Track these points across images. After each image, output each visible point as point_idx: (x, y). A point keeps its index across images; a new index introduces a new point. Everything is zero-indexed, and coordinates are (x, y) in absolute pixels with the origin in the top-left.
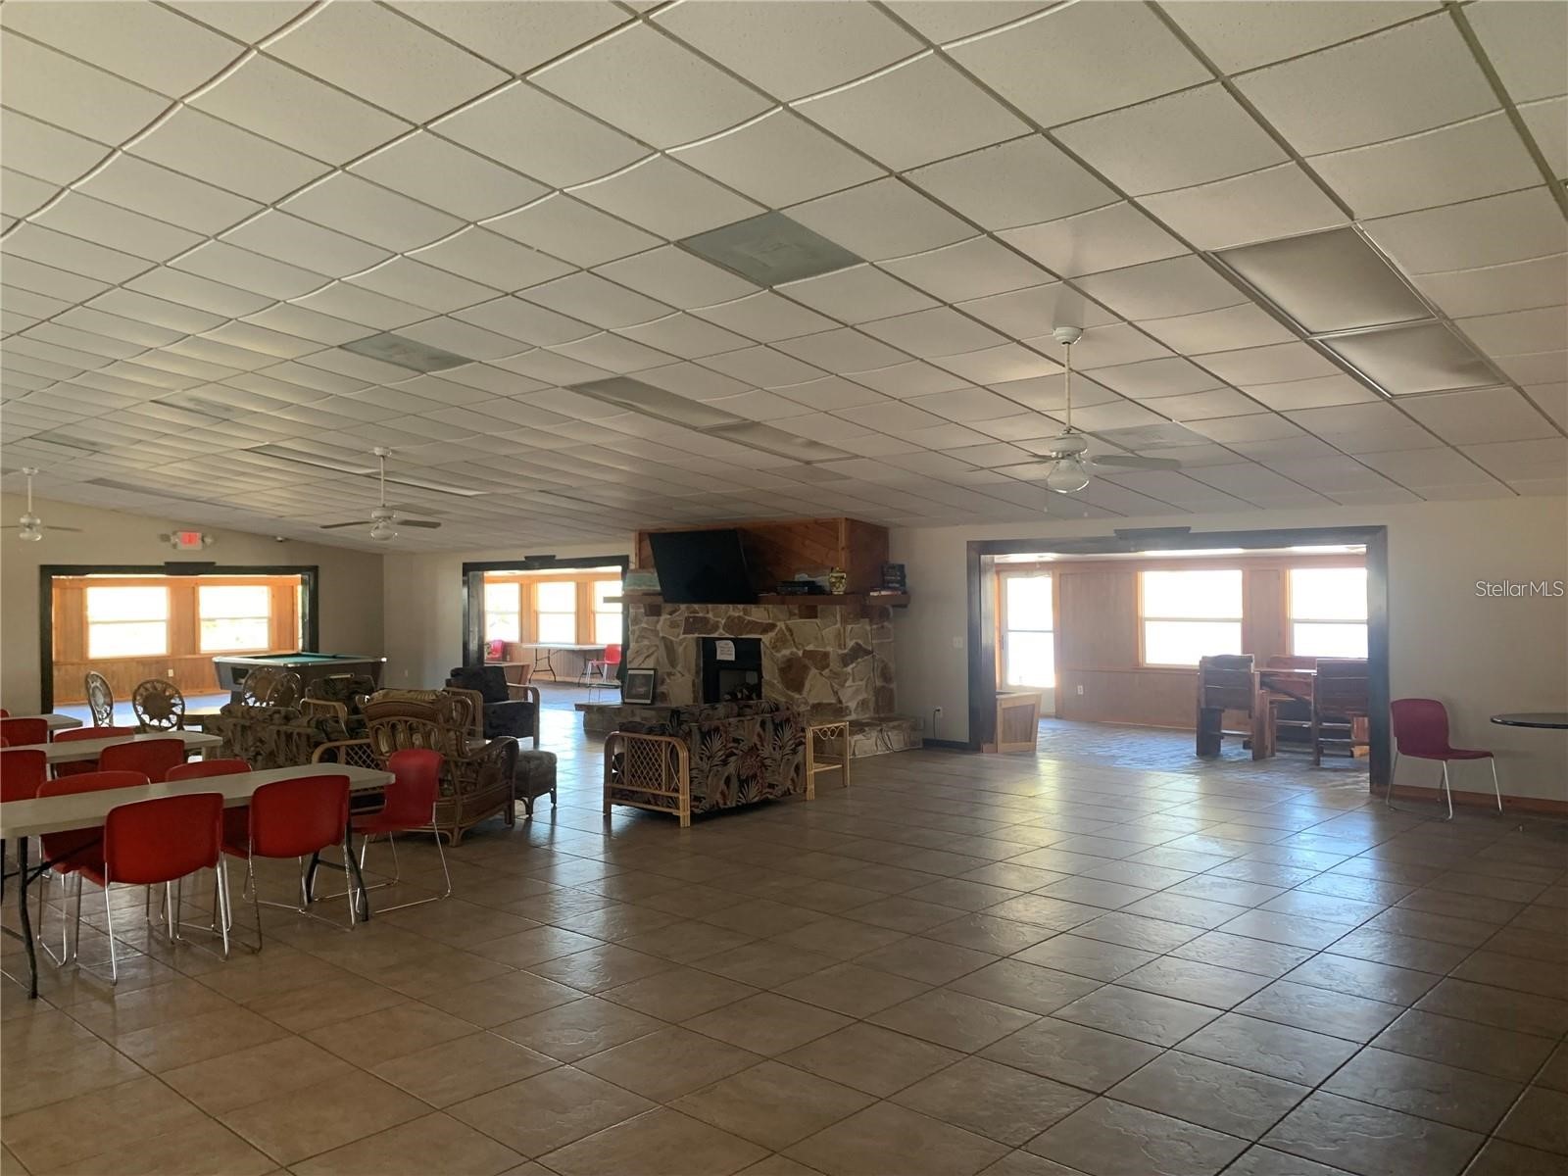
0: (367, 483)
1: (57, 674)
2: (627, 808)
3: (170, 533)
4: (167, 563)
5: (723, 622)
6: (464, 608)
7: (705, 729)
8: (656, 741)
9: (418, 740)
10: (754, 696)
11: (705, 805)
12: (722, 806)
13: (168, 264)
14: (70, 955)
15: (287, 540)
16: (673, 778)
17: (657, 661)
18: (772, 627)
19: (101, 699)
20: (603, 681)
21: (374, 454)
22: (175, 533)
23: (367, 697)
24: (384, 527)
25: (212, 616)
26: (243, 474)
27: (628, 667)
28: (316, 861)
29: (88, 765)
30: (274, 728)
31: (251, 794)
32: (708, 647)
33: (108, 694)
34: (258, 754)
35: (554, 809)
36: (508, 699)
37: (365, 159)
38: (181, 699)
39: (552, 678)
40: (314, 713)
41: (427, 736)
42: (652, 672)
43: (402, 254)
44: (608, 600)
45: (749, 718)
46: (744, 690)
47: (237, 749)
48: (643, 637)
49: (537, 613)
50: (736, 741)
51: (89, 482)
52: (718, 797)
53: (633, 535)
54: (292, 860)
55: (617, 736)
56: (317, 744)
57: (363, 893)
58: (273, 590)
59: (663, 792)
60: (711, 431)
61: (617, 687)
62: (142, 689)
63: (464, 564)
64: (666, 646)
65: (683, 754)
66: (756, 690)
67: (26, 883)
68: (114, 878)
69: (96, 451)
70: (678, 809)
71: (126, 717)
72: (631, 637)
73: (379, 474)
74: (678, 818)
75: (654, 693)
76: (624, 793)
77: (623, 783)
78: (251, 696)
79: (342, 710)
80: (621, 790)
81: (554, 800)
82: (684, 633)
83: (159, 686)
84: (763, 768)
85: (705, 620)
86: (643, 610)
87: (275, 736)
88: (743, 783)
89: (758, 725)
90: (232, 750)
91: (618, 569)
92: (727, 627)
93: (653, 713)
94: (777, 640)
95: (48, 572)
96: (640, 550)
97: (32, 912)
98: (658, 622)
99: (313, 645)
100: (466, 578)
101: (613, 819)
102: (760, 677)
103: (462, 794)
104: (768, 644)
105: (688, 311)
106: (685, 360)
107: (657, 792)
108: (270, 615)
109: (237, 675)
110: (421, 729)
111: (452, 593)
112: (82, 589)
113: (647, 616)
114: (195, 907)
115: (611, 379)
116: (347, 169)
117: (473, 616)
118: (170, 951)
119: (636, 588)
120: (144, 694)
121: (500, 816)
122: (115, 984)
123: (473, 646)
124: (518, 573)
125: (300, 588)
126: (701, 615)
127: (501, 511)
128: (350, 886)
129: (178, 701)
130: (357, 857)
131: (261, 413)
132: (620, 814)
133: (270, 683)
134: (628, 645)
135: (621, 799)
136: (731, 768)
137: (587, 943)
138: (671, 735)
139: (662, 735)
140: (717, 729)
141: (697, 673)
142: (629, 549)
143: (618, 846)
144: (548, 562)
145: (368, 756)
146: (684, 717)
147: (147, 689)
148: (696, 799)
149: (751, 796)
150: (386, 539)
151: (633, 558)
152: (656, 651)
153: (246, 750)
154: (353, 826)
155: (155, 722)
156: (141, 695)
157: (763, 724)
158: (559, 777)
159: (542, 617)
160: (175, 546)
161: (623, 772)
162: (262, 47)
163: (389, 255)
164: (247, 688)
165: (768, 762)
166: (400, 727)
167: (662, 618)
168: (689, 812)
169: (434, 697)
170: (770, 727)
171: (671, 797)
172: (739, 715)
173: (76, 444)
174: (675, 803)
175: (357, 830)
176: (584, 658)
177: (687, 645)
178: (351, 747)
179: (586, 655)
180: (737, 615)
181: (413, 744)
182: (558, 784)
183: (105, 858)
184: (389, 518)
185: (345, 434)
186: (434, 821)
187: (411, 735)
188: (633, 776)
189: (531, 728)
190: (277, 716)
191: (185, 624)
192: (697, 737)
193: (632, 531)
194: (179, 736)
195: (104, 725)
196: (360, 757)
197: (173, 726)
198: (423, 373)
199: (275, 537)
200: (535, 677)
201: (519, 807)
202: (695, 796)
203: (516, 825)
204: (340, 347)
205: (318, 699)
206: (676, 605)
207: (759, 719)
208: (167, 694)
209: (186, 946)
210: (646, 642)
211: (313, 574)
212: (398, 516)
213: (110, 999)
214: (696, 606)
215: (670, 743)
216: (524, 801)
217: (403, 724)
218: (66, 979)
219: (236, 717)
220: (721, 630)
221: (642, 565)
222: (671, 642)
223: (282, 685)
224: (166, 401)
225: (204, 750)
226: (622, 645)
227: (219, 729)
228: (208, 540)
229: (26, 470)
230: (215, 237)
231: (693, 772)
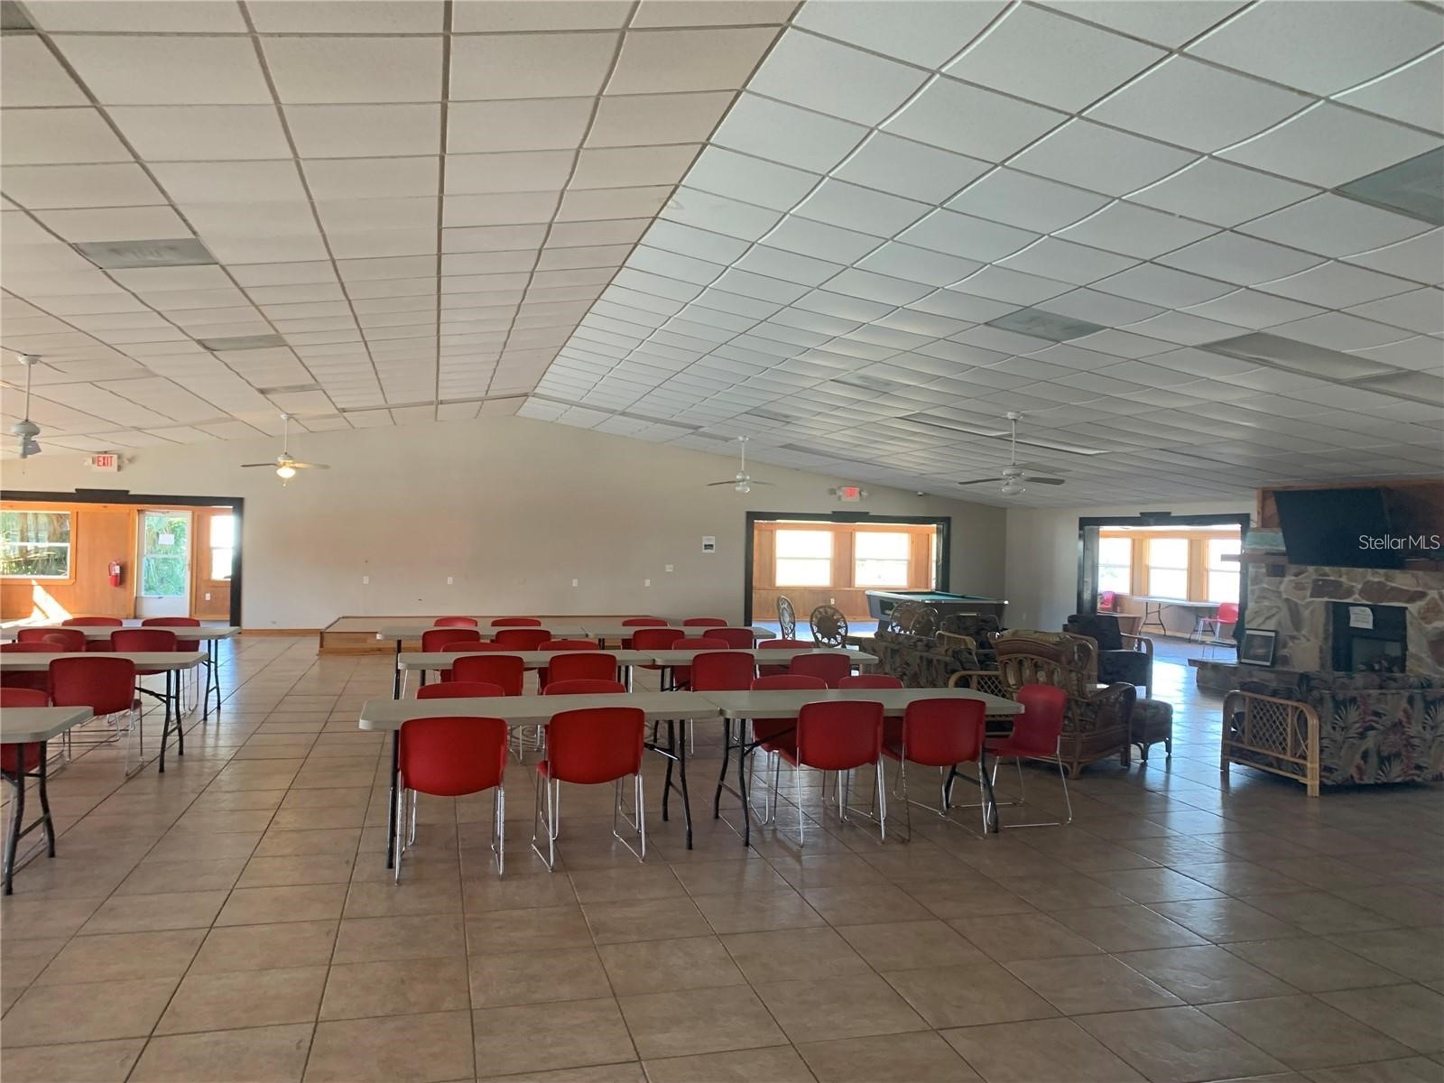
0: (1001, 445)
1: (755, 596)
2: (1246, 767)
3: (835, 487)
4: (834, 512)
5: (1360, 586)
6: (1079, 559)
7: (1340, 697)
8: (1281, 705)
9: (1042, 676)
10: (1395, 669)
11: (1338, 777)
12: (1357, 781)
13: (855, 266)
14: (770, 818)
15: (925, 494)
16: (1300, 745)
17: (1279, 623)
18: (1422, 595)
19: (787, 619)
20: (1216, 639)
21: (1007, 419)
22: (840, 488)
23: (998, 634)
24: (1014, 483)
25: (864, 557)
26: (893, 438)
27: (1246, 626)
28: (953, 773)
29: (782, 669)
30: (918, 654)
31: (905, 706)
32: (1339, 613)
33: (792, 615)
34: (905, 674)
35: (1168, 759)
36: (1121, 648)
37: (1024, 152)
38: (845, 623)
39: (1163, 632)
40: (948, 644)
41: (1050, 674)
42: (1273, 634)
43: (1049, 235)
44: (1225, 558)
45: (1394, 691)
46: (1383, 662)
47: (888, 669)
48: (1264, 598)
49: (1148, 568)
50: (1377, 714)
51: (781, 447)
52: (1353, 771)
53: (1255, 493)
54: (933, 769)
55: (1236, 694)
56: (953, 671)
57: (993, 805)
58: (912, 537)
59: (1288, 757)
60: (1356, 383)
61: (1232, 646)
62: (817, 613)
63: (1081, 519)
64: (1290, 609)
65: (1313, 722)
66: (1400, 662)
67: (743, 755)
68: (803, 761)
69: (788, 423)
70: (1305, 776)
71: (805, 635)
72: (1249, 596)
73: (1011, 435)
74: (1305, 785)
75: (1274, 655)
76: (1245, 752)
77: (1242, 742)
78: (897, 625)
79: (971, 643)
80: (1240, 750)
81: (1168, 749)
82: (1312, 596)
83: (829, 611)
84: (1410, 749)
85: (1338, 584)
86: (1264, 570)
87: (918, 661)
88: (1384, 760)
89: (1405, 700)
90: (884, 669)
91: (1237, 527)
92: (1363, 593)
93: (1273, 676)
94: (1428, 610)
95: (752, 516)
96: (1263, 507)
97: (746, 778)
98: (1281, 583)
99: (944, 585)
100: (1081, 532)
101: (1231, 776)
102: (1405, 648)
103: (1082, 731)
104: (1416, 615)
105: (1340, 259)
106: (1333, 310)
107: (1281, 756)
108: (910, 558)
109: (883, 606)
110: (1046, 666)
111: (1069, 545)
112: (772, 531)
113: (1269, 576)
114: (857, 795)
115: (1243, 336)
116: (1006, 164)
117: (1088, 567)
118: (841, 828)
119: (1258, 547)
120: (819, 616)
121: (1115, 757)
122: (802, 847)
123: (1087, 596)
124: (1132, 528)
125: (934, 537)
126: (1332, 578)
127: (1120, 469)
128: (983, 799)
129: (843, 624)
130: (990, 777)
131: (915, 386)
132: (1238, 773)
133: (913, 616)
134: (1246, 604)
135: (1239, 757)
136: (1370, 742)
137: (1208, 892)
138: (1298, 701)
139: (1288, 699)
140: (1353, 700)
141: (1326, 639)
142: (1251, 507)
143: (1235, 803)
144: (1164, 518)
145: (996, 687)
146: (1313, 683)
147: (821, 613)
148: (1326, 769)
149: (1393, 775)
150: (1014, 494)
151: (1255, 517)
152: (1277, 612)
153: (895, 670)
154: (987, 747)
155: (826, 640)
156: (816, 617)
157: (1411, 700)
158: (1175, 728)
159: (1152, 572)
160: (839, 498)
161: (1243, 732)
162: (943, 70)
163: (1038, 236)
164: (894, 618)
165: (1416, 741)
166: (1027, 664)
167: (1287, 579)
168: (1318, 782)
169: (1058, 639)
170: (1419, 705)
171: (1297, 764)
172: (1381, 688)
173: (774, 417)
174: (1302, 770)
175: (990, 751)
176: (1196, 616)
177: (1314, 609)
178: (982, 677)
179: (1198, 612)
180: (1376, 580)
181: (1038, 680)
182: (1174, 735)
183: (797, 744)
184: (1019, 475)
185: (983, 401)
186: (1058, 752)
187: (1036, 672)
188: (1255, 737)
189: (1145, 679)
190: (919, 643)
191: (844, 563)
192: (1329, 704)
193: (1257, 489)
194: (844, 652)
195: (789, 639)
196: (989, 687)
197: (839, 644)
198: (1058, 342)
199: (917, 492)
200: (1145, 629)
201: (1135, 751)
202: (1325, 766)
203: (1132, 768)
204: (986, 324)
205: (950, 632)
206: (1303, 567)
207: (1406, 694)
208: (835, 617)
209: (852, 827)
210: (1266, 603)
211: (945, 524)
212: (1026, 474)
213: (798, 858)
214: (1327, 569)
215: (1297, 708)
216: (1139, 746)
217: (1030, 661)
218: (768, 836)
219: (886, 641)
220: (1357, 596)
221: (1265, 523)
222: (1296, 604)
223: (923, 618)
224: (841, 379)
225: (861, 666)
226: (1239, 604)
227: (874, 650)
228: (864, 494)
229: (741, 438)
230: (892, 238)
231: (1323, 741)
